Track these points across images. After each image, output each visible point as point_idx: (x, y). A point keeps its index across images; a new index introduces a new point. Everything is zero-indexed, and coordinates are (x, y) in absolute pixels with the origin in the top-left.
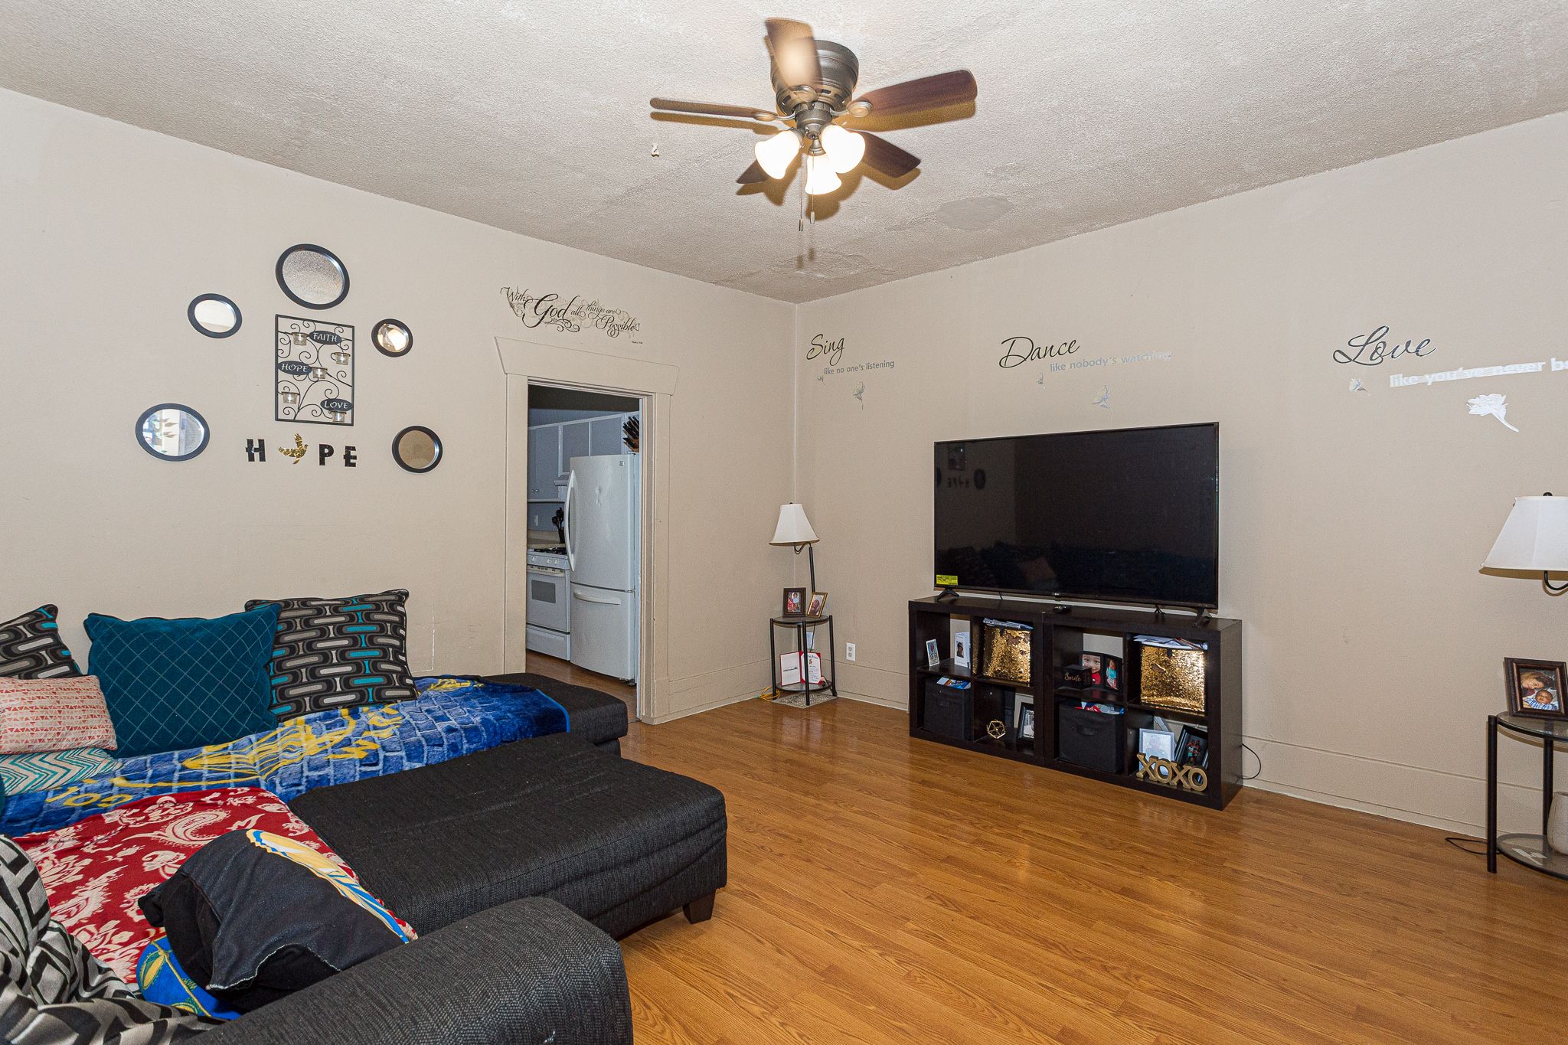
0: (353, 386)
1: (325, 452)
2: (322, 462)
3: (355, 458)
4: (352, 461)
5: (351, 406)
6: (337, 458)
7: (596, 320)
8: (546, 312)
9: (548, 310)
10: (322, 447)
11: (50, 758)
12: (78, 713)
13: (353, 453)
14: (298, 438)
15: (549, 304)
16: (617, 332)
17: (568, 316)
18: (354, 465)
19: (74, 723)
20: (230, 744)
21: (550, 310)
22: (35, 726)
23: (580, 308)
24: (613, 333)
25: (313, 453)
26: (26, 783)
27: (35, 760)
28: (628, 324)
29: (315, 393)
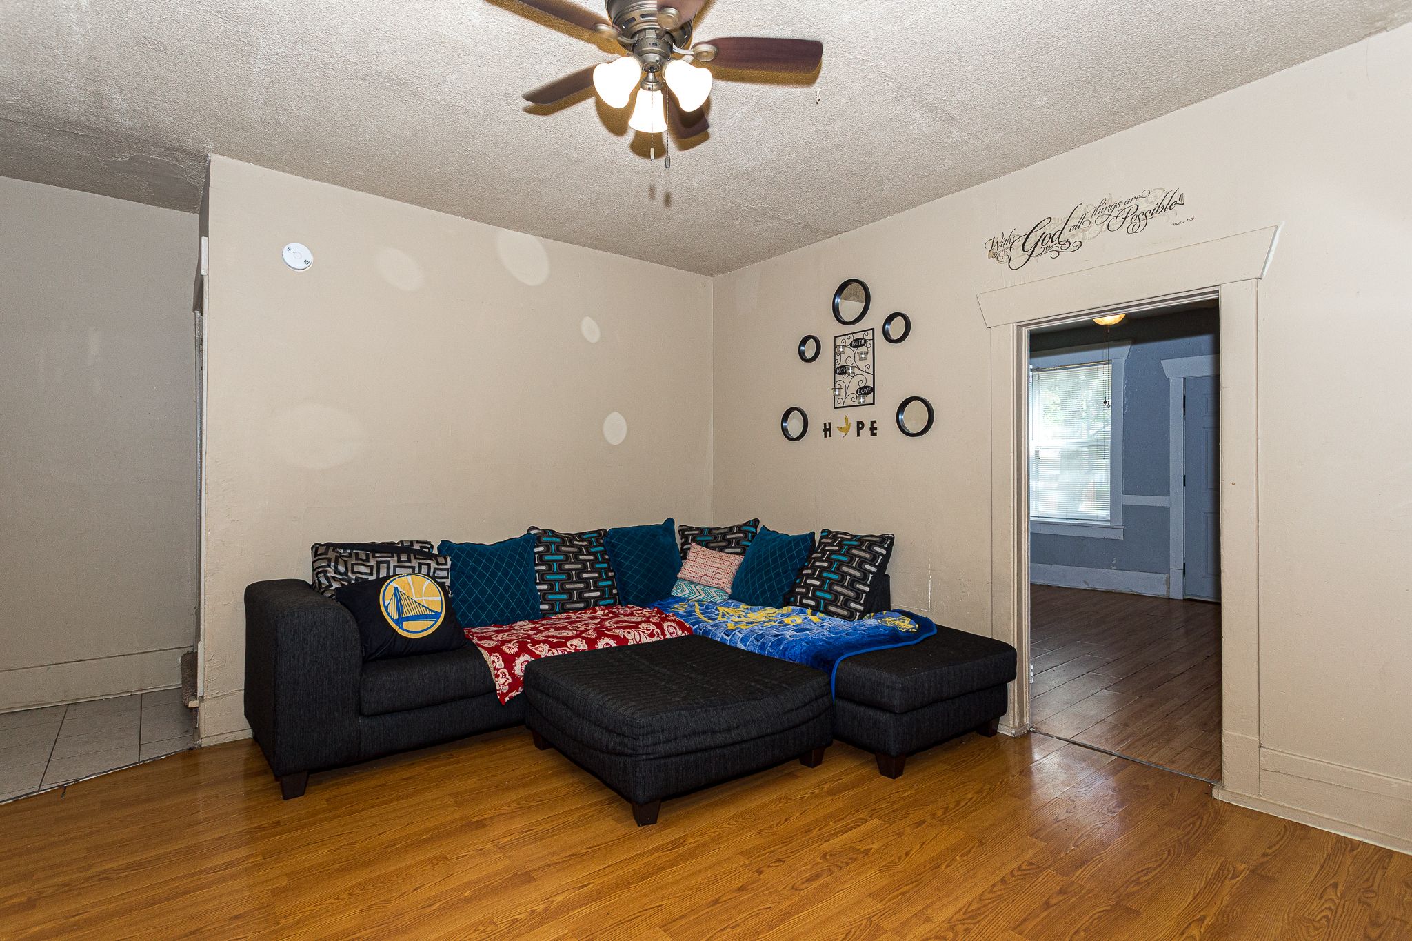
0: (874, 374)
1: (860, 426)
2: (858, 435)
3: (876, 429)
4: (874, 432)
5: (872, 390)
6: (866, 431)
7: (1106, 223)
8: (1037, 243)
9: (1039, 240)
10: (859, 423)
11: (698, 587)
12: (713, 569)
13: (875, 425)
14: (846, 418)
15: (1041, 231)
16: (1143, 223)
17: (1066, 234)
18: (875, 434)
19: (710, 574)
20: (750, 607)
21: (1043, 237)
22: (692, 570)
23: (1082, 218)
24: (1136, 227)
25: (854, 428)
26: (684, 593)
27: (692, 586)
28: (1165, 203)
29: (852, 384)
